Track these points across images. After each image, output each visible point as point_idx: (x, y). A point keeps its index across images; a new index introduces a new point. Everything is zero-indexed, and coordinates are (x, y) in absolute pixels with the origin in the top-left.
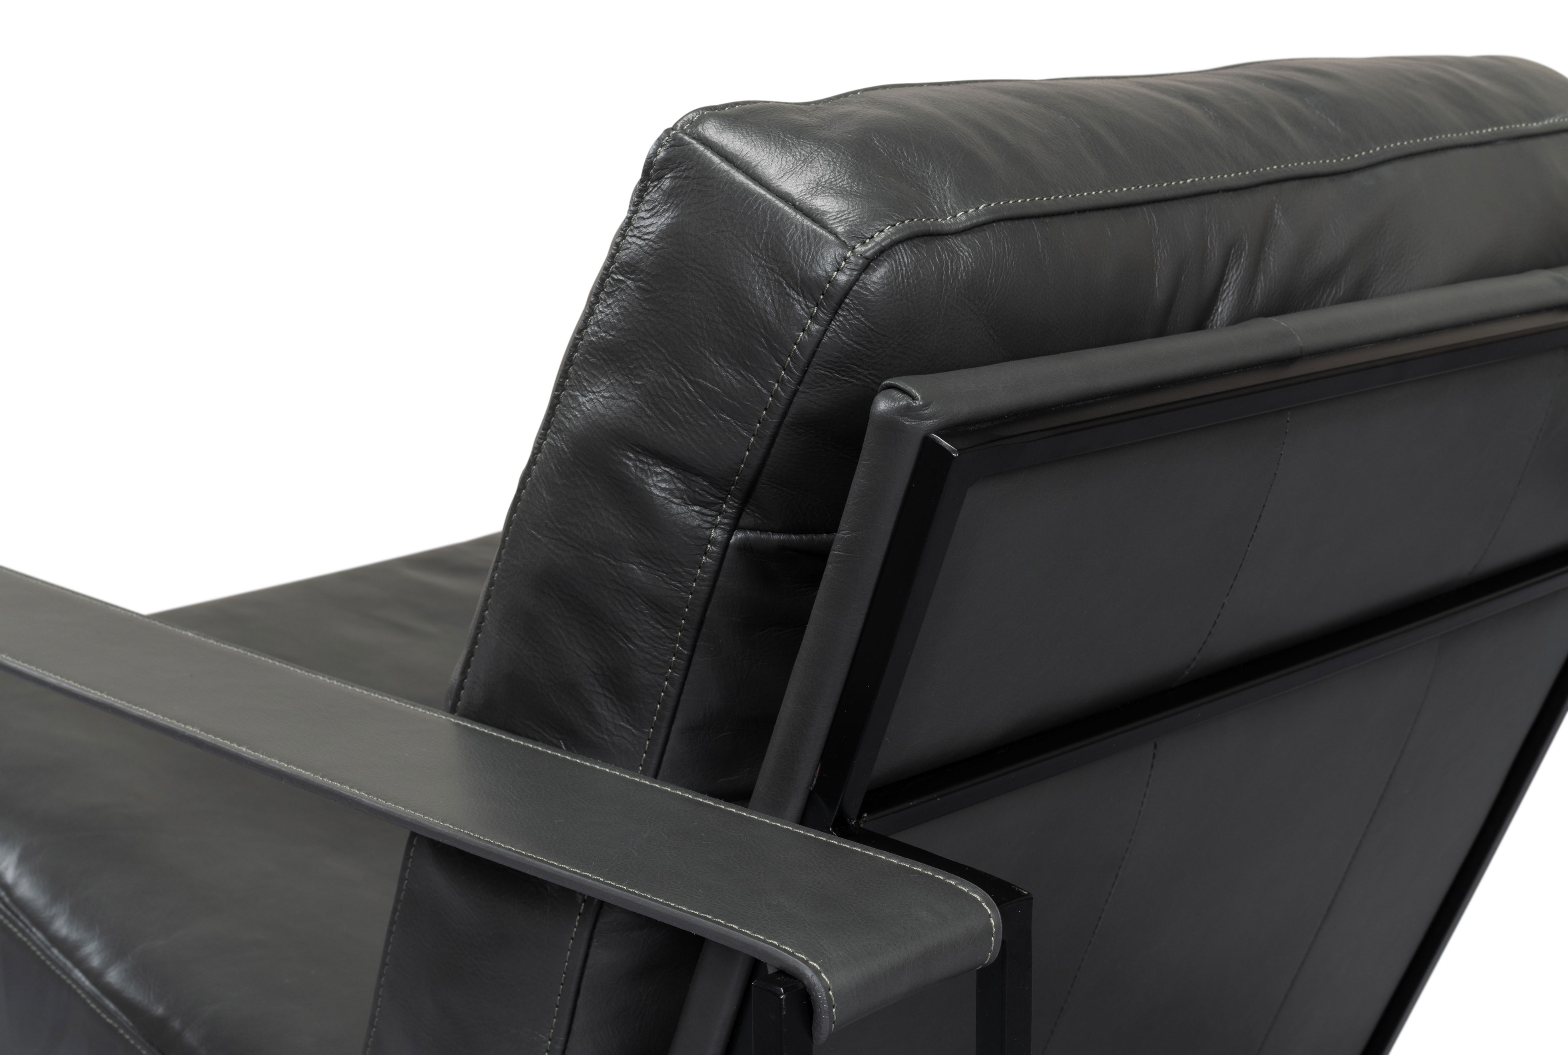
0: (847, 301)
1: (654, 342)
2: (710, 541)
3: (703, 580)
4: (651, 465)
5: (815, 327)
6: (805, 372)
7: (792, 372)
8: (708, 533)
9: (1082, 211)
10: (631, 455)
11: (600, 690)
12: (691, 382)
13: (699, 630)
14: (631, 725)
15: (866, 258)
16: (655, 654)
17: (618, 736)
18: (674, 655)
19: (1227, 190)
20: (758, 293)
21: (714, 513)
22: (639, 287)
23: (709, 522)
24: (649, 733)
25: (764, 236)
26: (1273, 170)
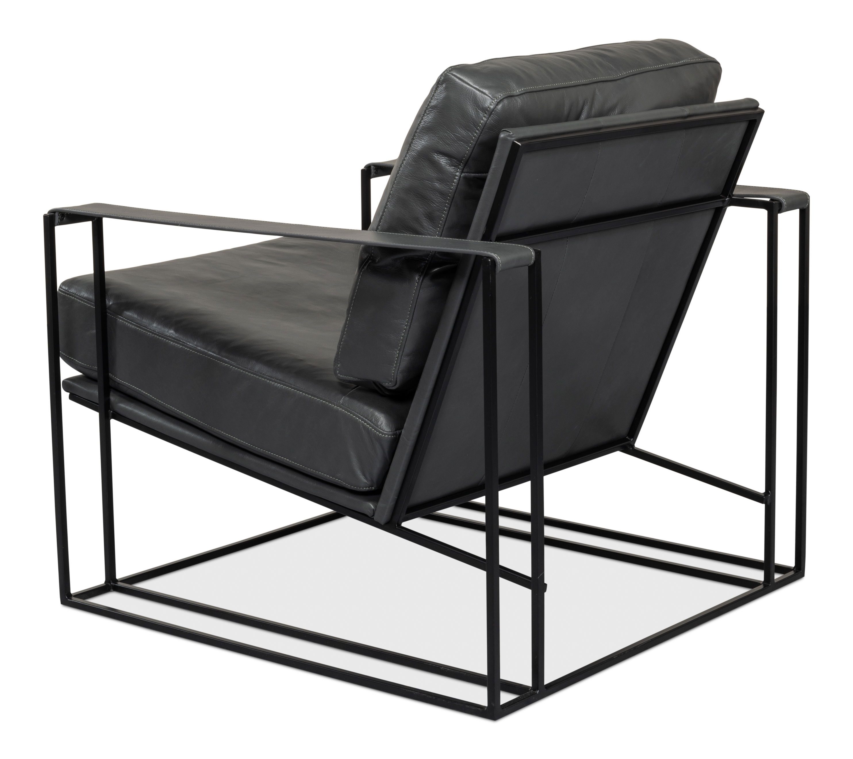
0: (493, 112)
1: (442, 125)
2: (456, 176)
3: (455, 186)
4: (441, 157)
5: (485, 119)
6: (482, 130)
7: (479, 130)
8: (456, 173)
9: (546, 90)
10: (436, 154)
11: (425, 218)
12: (452, 134)
13: (453, 200)
14: (433, 228)
15: (498, 102)
16: (441, 207)
17: (429, 231)
18: (446, 207)
19: (583, 85)
20: (470, 111)
21: (457, 168)
22: (438, 111)
23: (456, 171)
24: (438, 230)
25: (472, 98)
26: (595, 79)
